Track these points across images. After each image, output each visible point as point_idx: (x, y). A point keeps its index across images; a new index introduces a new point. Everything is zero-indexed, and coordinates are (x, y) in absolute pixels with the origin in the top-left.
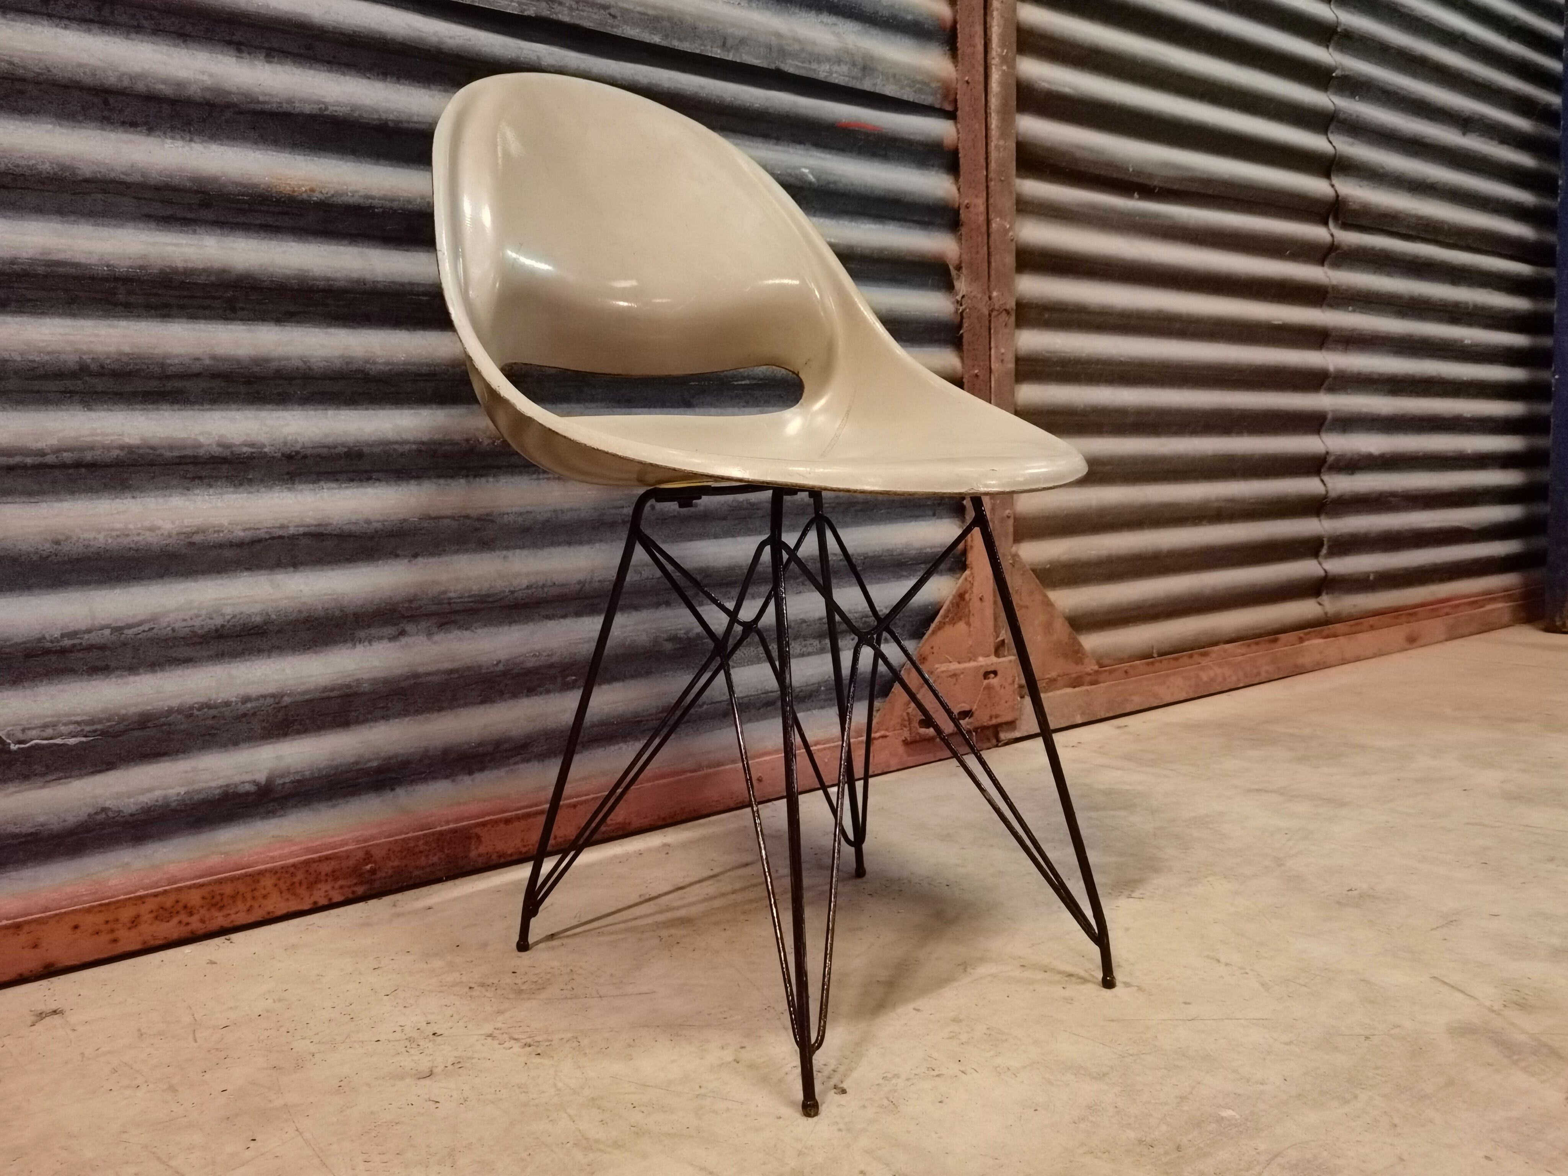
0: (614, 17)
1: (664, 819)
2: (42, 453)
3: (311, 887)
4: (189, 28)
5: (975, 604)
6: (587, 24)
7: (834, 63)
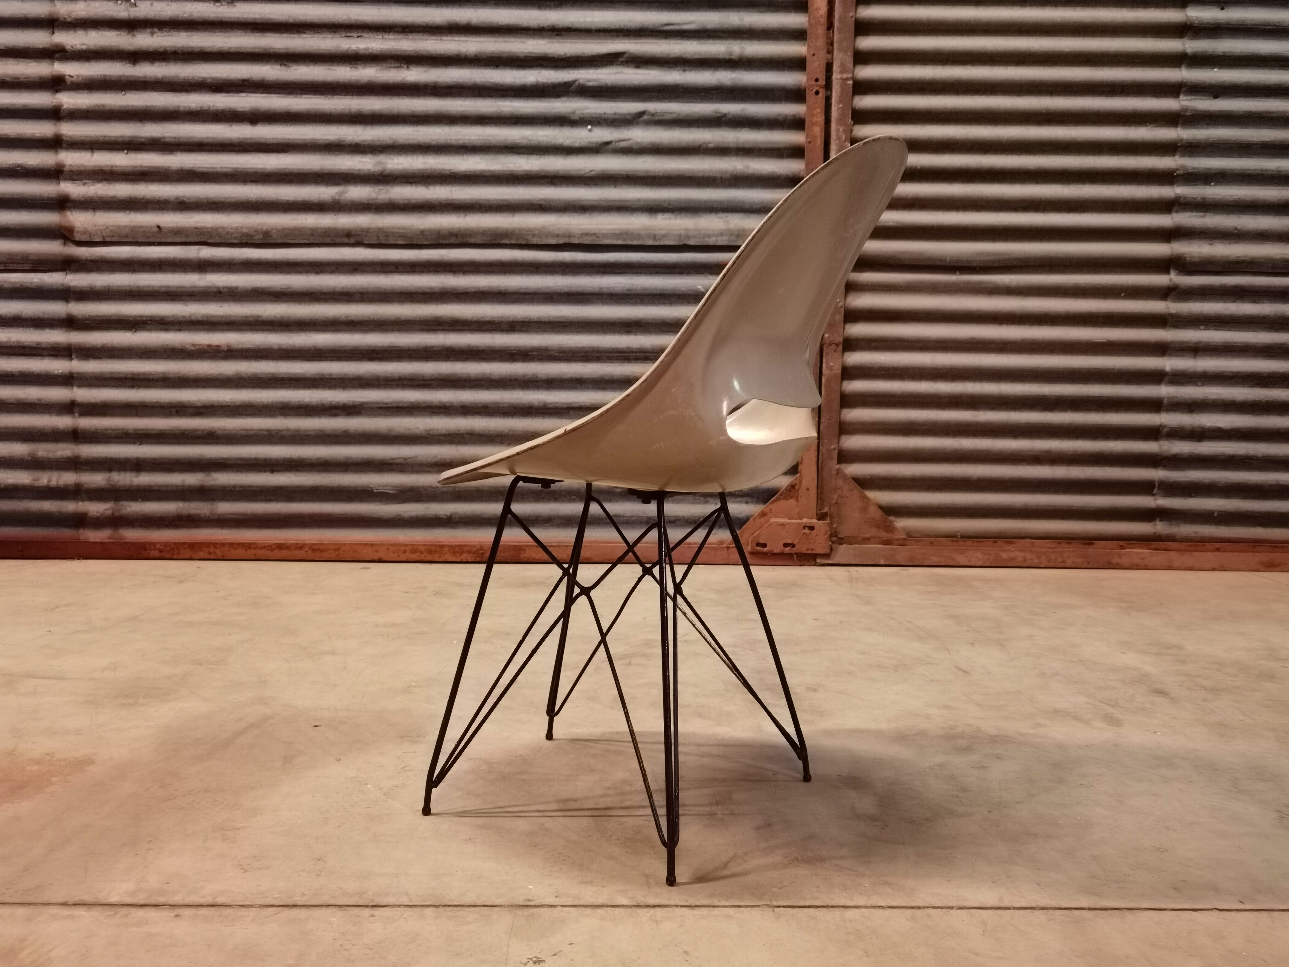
0: (598, 237)
1: (608, 560)
2: (387, 404)
3: (461, 554)
4: (438, 269)
5: (802, 491)
6: (586, 242)
7: (718, 236)
